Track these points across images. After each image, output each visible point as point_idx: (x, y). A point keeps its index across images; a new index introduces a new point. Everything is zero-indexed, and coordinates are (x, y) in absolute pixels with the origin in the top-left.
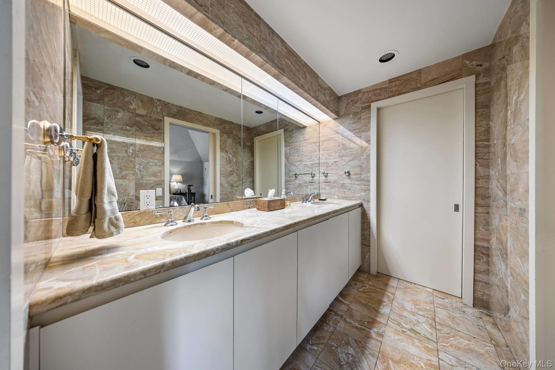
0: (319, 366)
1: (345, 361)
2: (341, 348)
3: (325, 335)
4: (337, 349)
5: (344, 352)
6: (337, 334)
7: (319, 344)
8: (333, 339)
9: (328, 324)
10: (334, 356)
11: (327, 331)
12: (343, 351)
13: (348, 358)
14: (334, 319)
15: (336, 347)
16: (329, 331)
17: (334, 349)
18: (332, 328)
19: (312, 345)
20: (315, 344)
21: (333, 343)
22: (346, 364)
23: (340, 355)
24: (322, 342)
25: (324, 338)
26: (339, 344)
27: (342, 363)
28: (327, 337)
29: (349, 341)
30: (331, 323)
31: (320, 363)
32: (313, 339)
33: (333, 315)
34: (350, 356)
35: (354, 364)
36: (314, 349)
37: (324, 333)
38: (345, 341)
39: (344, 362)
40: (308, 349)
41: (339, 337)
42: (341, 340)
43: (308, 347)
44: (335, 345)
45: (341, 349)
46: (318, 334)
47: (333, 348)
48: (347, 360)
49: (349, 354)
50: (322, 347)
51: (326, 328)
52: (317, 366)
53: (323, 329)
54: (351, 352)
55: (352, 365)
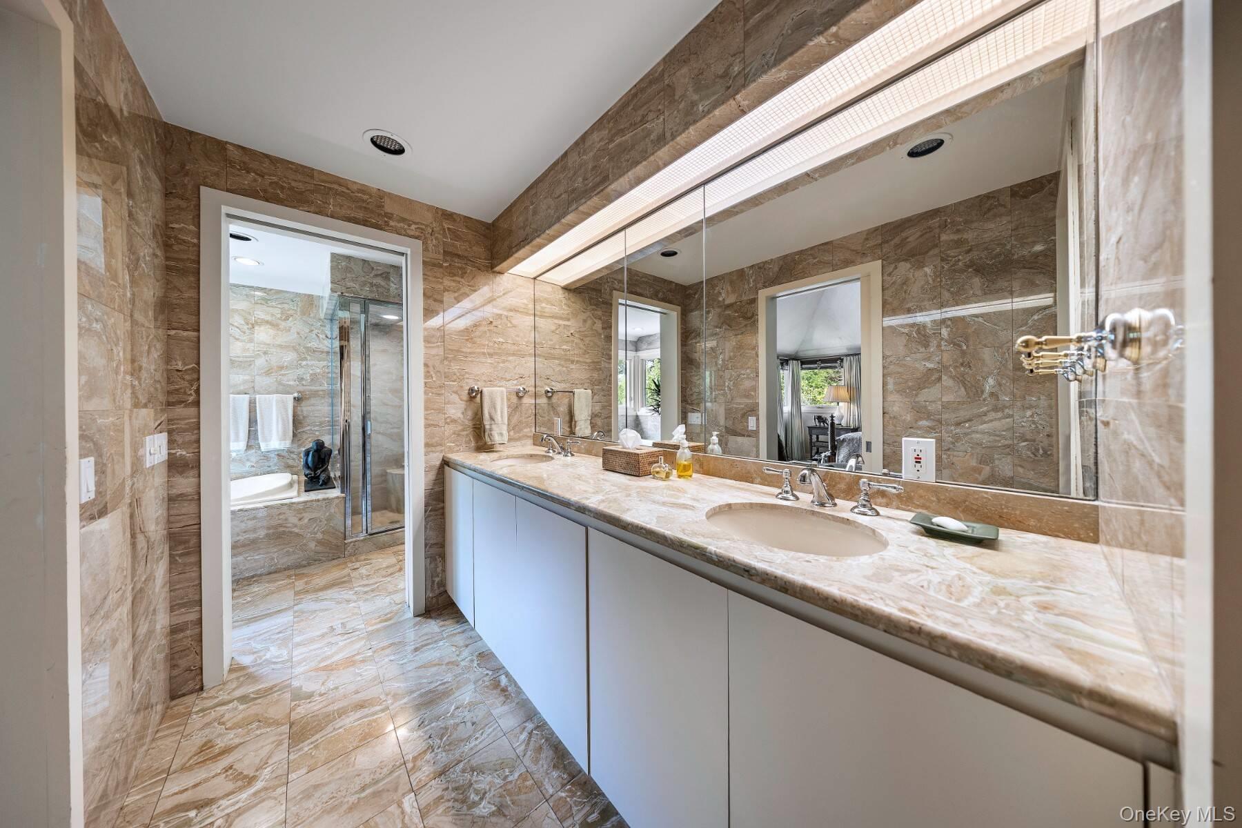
0: (493, 734)
1: (476, 781)
2: (501, 787)
3: (540, 766)
4: (502, 777)
5: (490, 790)
6: (531, 795)
7: (528, 744)
8: (525, 780)
9: (563, 786)
10: (494, 765)
11: (548, 774)
12: (492, 789)
13: (477, 792)
14: (575, 809)
15: (506, 777)
16: (547, 780)
17: (504, 771)
18: (551, 791)
19: (531, 734)
20: (530, 738)
21: (516, 775)
22: (470, 780)
23: (489, 778)
24: (529, 753)
25: (536, 761)
26: (509, 787)
27: (475, 773)
28: (533, 768)
29: (505, 816)
30: (563, 795)
31: (496, 735)
32: (541, 739)
33: (587, 815)
34: (477, 799)
35: (461, 796)
36: (521, 733)
37: (545, 766)
38: (508, 806)
39: (474, 778)
40: (527, 724)
41: (523, 797)
42: (516, 798)
43: (530, 726)
44: (510, 779)
45: (498, 786)
46: (547, 753)
47: (507, 770)
48: (475, 790)
49: (482, 799)
50: (520, 750)
51: (555, 774)
52: (494, 729)
53: (554, 766)
54: (481, 806)
55: (462, 794)
